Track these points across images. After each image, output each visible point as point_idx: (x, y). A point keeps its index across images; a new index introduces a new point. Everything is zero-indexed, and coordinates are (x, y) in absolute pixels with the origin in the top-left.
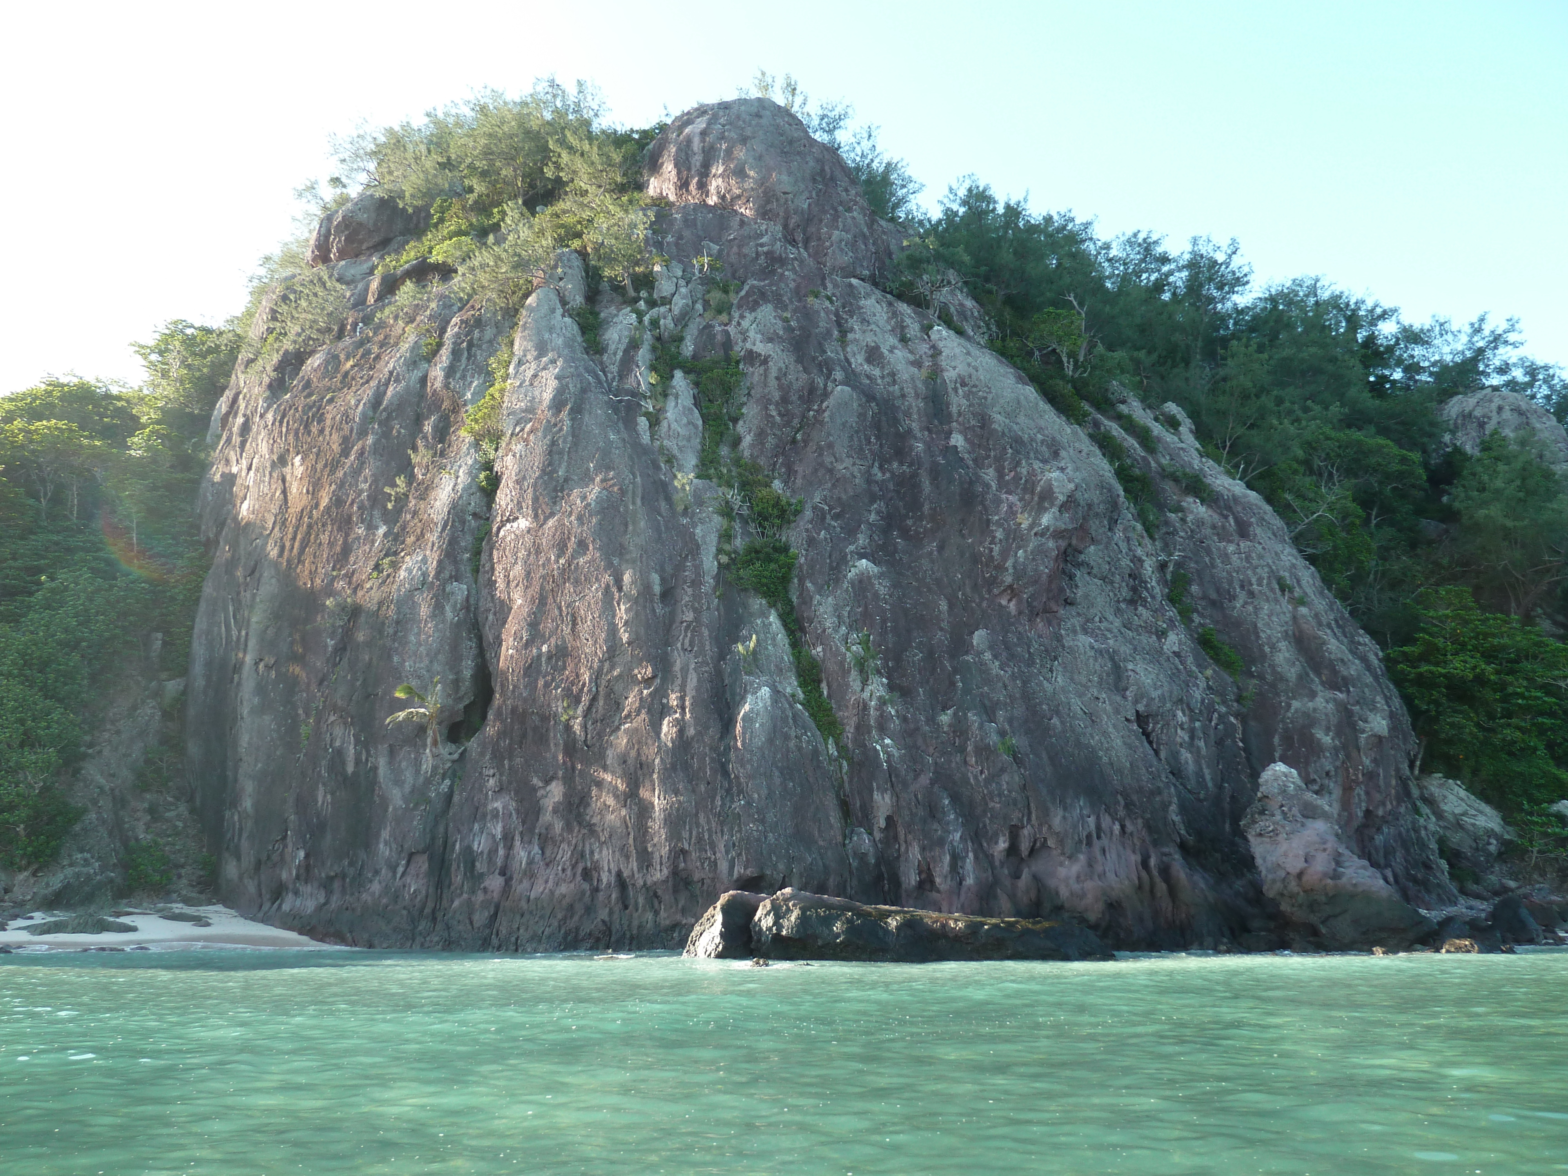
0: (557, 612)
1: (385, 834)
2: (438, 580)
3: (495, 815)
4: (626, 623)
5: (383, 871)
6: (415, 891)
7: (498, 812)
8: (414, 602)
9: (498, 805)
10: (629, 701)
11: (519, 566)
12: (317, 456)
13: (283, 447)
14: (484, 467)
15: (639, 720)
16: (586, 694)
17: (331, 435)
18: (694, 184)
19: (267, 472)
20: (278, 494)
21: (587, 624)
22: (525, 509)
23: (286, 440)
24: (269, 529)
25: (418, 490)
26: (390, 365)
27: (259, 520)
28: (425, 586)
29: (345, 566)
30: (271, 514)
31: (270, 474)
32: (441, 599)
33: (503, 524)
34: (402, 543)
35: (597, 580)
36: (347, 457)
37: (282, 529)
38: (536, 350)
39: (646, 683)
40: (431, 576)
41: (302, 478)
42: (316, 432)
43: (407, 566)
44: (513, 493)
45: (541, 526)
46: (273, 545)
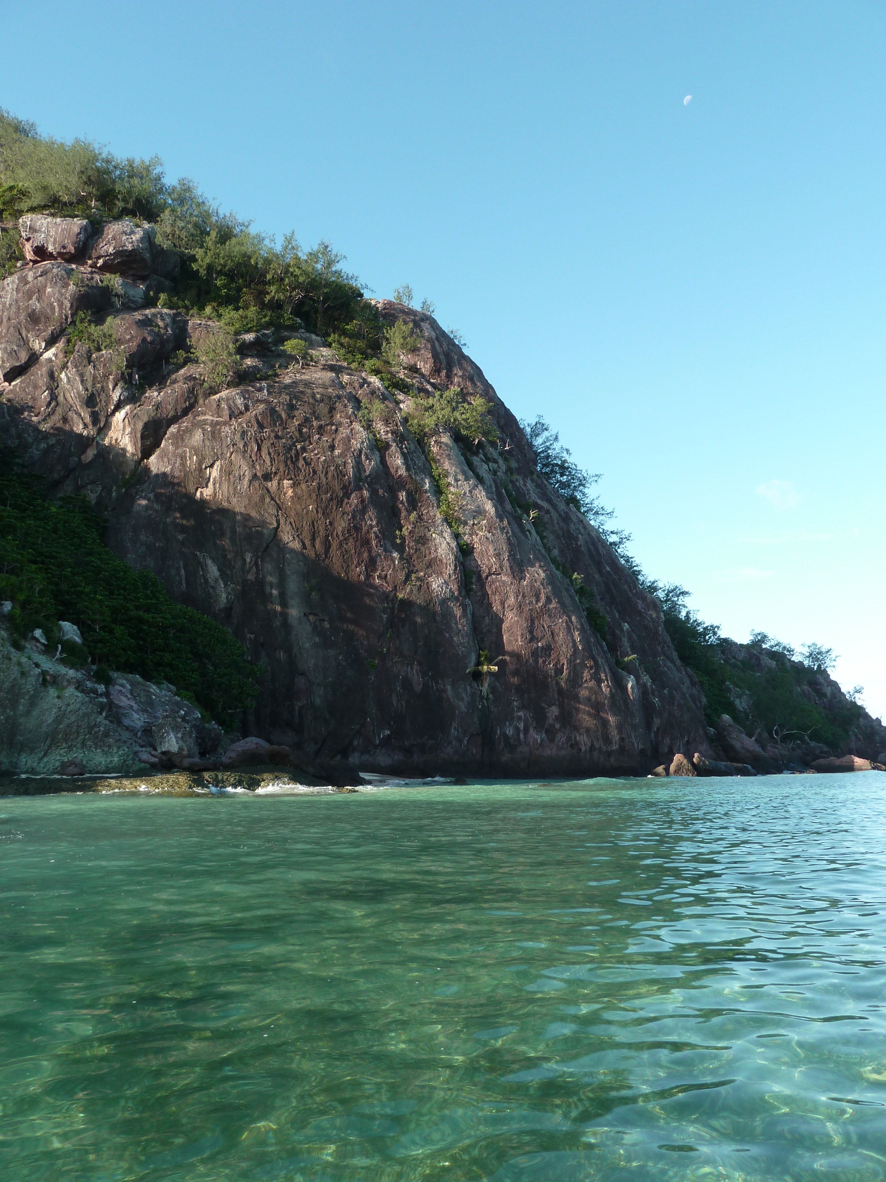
0: (543, 629)
1: (454, 725)
2: (460, 596)
3: (520, 718)
4: (580, 641)
5: (454, 742)
6: (475, 752)
7: (522, 717)
8: (448, 605)
9: (521, 714)
10: (585, 675)
11: (512, 600)
12: (319, 489)
13: (269, 469)
14: (457, 536)
15: (592, 684)
16: (566, 669)
17: (327, 479)
18: (444, 373)
19: (247, 479)
20: (268, 500)
21: (561, 637)
22: (505, 571)
23: (272, 465)
24: (273, 524)
25: (413, 536)
26: (356, 444)
27: (253, 514)
28: (453, 598)
29: (375, 570)
30: (269, 513)
31: (250, 482)
32: (464, 607)
33: (490, 574)
34: (414, 566)
35: (560, 618)
36: (349, 499)
37: (293, 529)
38: (463, 475)
39: (591, 668)
40: (456, 594)
41: (297, 497)
42: (307, 471)
43: (436, 584)
44: (494, 559)
45: (519, 582)
46: (291, 538)
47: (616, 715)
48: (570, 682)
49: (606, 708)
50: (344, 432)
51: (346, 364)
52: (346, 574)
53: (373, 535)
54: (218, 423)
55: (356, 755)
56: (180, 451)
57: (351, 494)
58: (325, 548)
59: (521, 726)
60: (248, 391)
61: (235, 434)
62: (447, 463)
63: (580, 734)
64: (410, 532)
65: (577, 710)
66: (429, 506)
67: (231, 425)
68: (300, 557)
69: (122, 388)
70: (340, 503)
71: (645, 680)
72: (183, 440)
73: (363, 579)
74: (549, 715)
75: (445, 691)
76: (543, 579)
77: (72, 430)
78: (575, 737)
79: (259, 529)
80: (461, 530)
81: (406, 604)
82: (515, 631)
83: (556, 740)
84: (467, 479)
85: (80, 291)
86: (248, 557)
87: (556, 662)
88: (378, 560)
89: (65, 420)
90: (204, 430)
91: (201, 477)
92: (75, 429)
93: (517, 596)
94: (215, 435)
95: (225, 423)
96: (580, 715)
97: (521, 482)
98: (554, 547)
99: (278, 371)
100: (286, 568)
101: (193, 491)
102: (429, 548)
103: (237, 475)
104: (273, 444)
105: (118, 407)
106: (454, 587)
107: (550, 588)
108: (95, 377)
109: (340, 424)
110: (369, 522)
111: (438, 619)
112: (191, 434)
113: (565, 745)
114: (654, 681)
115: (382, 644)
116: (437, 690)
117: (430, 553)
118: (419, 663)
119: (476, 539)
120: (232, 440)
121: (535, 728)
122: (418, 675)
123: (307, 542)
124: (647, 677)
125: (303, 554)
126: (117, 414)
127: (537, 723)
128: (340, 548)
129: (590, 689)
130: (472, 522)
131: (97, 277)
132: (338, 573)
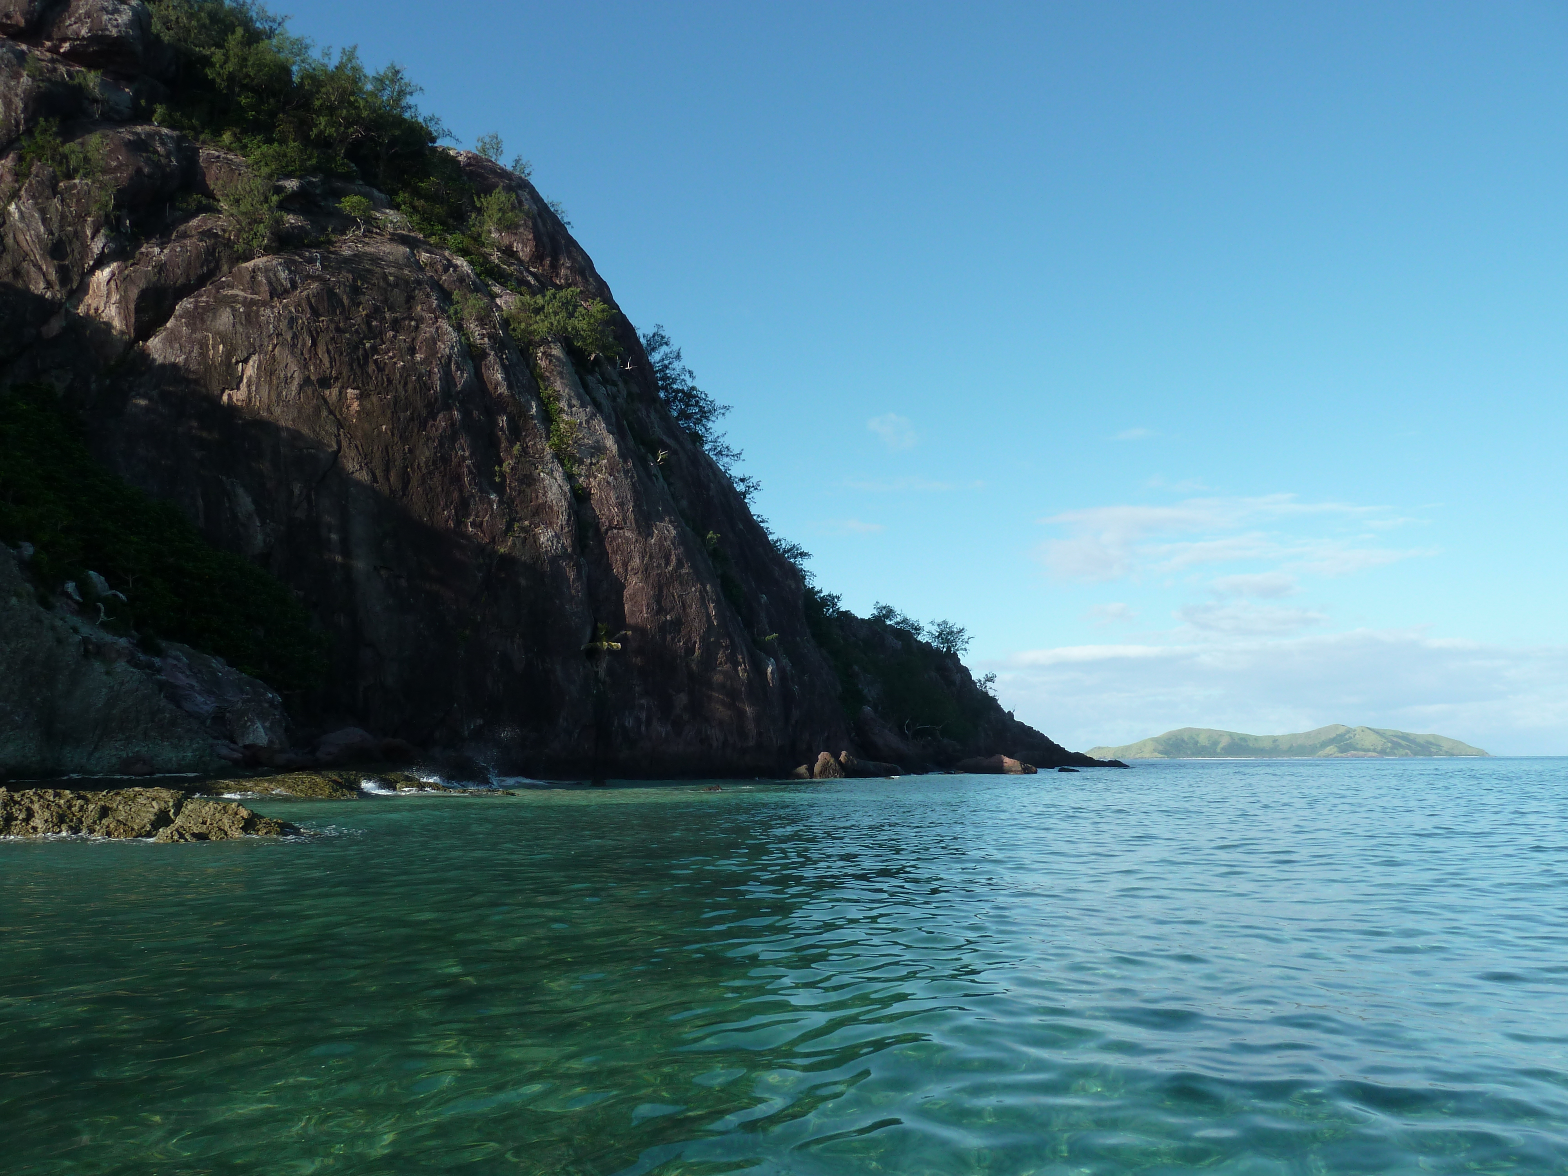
0: (672, 598)
1: (563, 713)
2: (574, 553)
3: (642, 707)
4: (715, 615)
5: (562, 735)
6: (588, 748)
7: (644, 706)
8: (559, 564)
11: (636, 562)
12: (395, 404)
13: (328, 372)
14: (570, 477)
15: (727, 667)
16: (699, 649)
17: (406, 391)
18: (547, 262)
19: (296, 382)
20: (325, 413)
21: (693, 610)
22: (628, 524)
23: (332, 367)
24: (331, 446)
25: (515, 474)
26: (443, 348)
27: (305, 431)
28: (565, 555)
29: (468, 515)
30: (326, 432)
31: (301, 387)
32: (578, 567)
33: (610, 528)
34: (517, 513)
35: (693, 586)
36: (435, 420)
37: (360, 454)
38: (578, 399)
39: (727, 648)
40: (569, 550)
41: (363, 413)
42: (379, 379)
43: (545, 536)
44: (616, 510)
45: (646, 540)
46: (357, 467)
47: (754, 705)
48: (702, 664)
50: (427, 331)
51: (421, 236)
53: (465, 470)
54: (253, 302)
56: (198, 335)
57: (438, 413)
58: (403, 482)
59: (643, 716)
60: (294, 262)
61: (279, 321)
62: (558, 382)
63: (712, 727)
64: (512, 469)
65: (710, 698)
66: (535, 437)
67: (273, 307)
68: (370, 492)
69: (107, 237)
70: (423, 425)
71: (784, 664)
72: (203, 321)
73: (452, 525)
74: (676, 703)
75: (553, 671)
76: (674, 537)
77: (29, 289)
78: (706, 731)
79: (313, 451)
80: (575, 470)
81: (507, 561)
82: (640, 599)
83: (684, 734)
84: (583, 405)
85: (39, 87)
86: (297, 489)
87: (687, 640)
88: (472, 502)
89: (17, 272)
90: (234, 310)
91: (230, 375)
92: (32, 287)
93: (643, 557)
94: (250, 319)
95: (264, 304)
96: (713, 704)
97: (644, 412)
98: (683, 497)
99: (334, 238)
100: (351, 505)
101: (217, 392)
102: (537, 491)
103: (282, 376)
104: (333, 339)
105: (100, 263)
106: (567, 541)
107: (682, 548)
108: (63, 217)
109: (420, 320)
111: (547, 581)
112: (214, 314)
113: (694, 740)
114: (793, 665)
115: (475, 610)
116: (544, 670)
117: (537, 497)
118: (522, 636)
119: (593, 483)
120: (275, 328)
121: (659, 719)
122: (520, 650)
123: (379, 473)
124: (787, 660)
125: (373, 489)
126: (98, 273)
127: (662, 713)
128: (423, 484)
129: (725, 673)
130: (589, 461)
131: (62, 69)
132: (420, 516)
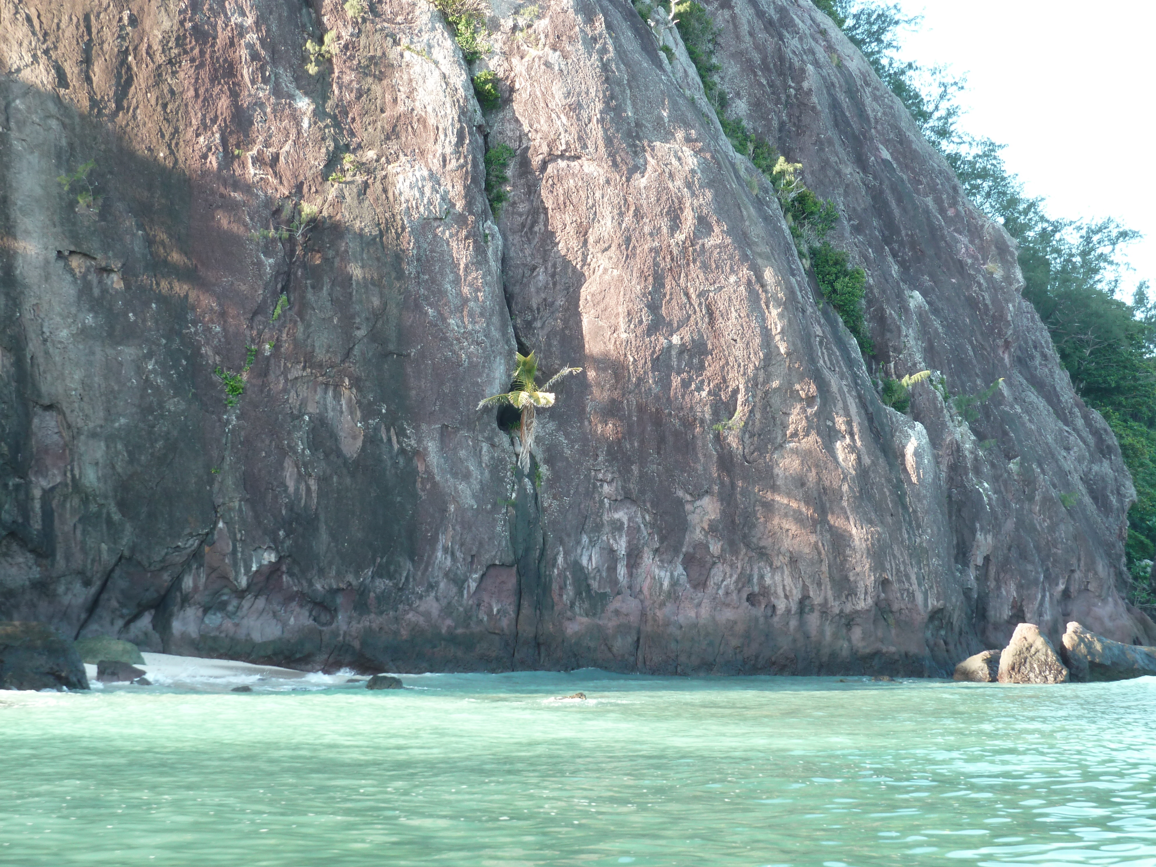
0: (684, 299)
1: (444, 540)
2: (471, 213)
3: (617, 527)
4: (782, 332)
5: (442, 585)
6: (499, 611)
7: (622, 524)
8: (436, 235)
9: (621, 515)
10: (792, 418)
11: (606, 226)
14: (469, 59)
15: (811, 441)
16: (744, 404)
21: (732, 321)
22: (591, 149)
25: (352, 58)
28: (449, 216)
29: (247, 142)
32: (480, 241)
33: (551, 158)
34: (352, 134)
35: (732, 271)
37: (34, 33)
39: (810, 401)
40: (459, 206)
43: (407, 180)
44: (564, 119)
45: (628, 180)
46: (28, 58)
47: (871, 522)
48: (752, 435)
49: (845, 504)
52: (172, 152)
53: (244, 53)
55: (191, 613)
58: (118, 84)
59: (621, 546)
63: (774, 569)
64: (346, 47)
65: (769, 507)
68: (52, 107)
71: (958, 437)
73: (215, 165)
74: (694, 518)
75: (419, 454)
76: (693, 172)
78: (762, 577)
80: (481, 43)
81: (324, 230)
82: (613, 303)
83: (711, 583)
87: (718, 386)
88: (257, 116)
93: (621, 214)
96: (776, 521)
98: (738, 95)
100: (14, 134)
102: (394, 89)
106: (455, 188)
107: (709, 194)
110: (236, 19)
111: (410, 269)
113: (734, 596)
114: (980, 436)
115: (260, 334)
116: (402, 451)
117: (395, 101)
118: (356, 383)
119: (519, 66)
121: (656, 551)
122: (352, 413)
123: (71, 70)
124: (965, 427)
125: (58, 100)
127: (662, 539)
128: (157, 84)
129: (806, 456)
130: (510, 23)
132: (150, 149)
